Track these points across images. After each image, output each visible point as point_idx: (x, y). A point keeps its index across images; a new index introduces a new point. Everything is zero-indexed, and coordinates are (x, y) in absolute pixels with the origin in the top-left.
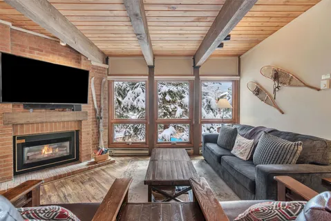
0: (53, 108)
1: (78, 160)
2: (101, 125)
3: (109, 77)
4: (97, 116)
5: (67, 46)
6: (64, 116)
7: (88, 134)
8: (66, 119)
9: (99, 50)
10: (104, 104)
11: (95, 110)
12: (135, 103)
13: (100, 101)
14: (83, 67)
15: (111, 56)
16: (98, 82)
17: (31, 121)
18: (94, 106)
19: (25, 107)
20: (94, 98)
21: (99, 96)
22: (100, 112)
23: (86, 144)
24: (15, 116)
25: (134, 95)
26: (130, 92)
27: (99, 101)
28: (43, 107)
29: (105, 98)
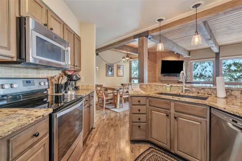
0: (170, 76)
3: (191, 61)
5: (177, 53)
8: (175, 80)
10: (189, 74)
12: (203, 73)
13: (187, 72)
14: (180, 60)
15: (192, 51)
16: (186, 64)
17: (165, 80)
21: (186, 70)
22: (187, 77)
25: (202, 68)
26: (199, 66)
29: (189, 71)
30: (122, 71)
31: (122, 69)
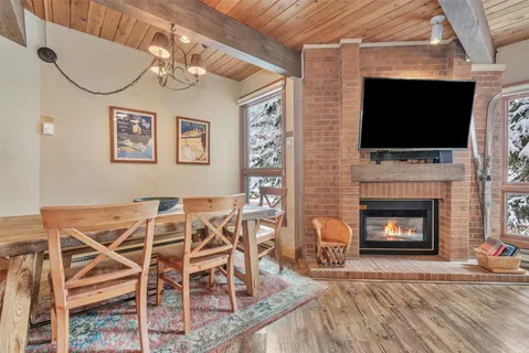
1: (436, 254)
2: (488, 192)
3: (504, 91)
4: (479, 173)
6: (424, 171)
7: (463, 209)
8: (428, 177)
10: (493, 148)
11: (474, 161)
13: (485, 144)
16: (481, 103)
17: (382, 178)
18: (473, 154)
21: (483, 133)
22: (485, 165)
23: (458, 227)
24: (364, 170)
30: (203, 141)
31: (203, 137)
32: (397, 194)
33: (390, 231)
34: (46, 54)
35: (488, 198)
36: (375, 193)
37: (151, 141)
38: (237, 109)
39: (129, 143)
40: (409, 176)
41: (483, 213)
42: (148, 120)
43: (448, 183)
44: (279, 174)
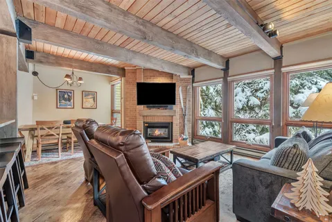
0: (158, 107)
1: (171, 142)
2: (186, 120)
4: (183, 113)
7: (177, 125)
8: (164, 114)
9: (184, 67)
10: (189, 105)
11: (182, 109)
15: (197, 67)
16: (184, 89)
18: (181, 106)
19: (147, 107)
20: (182, 101)
21: (185, 99)
22: (186, 110)
27: (185, 103)
28: (154, 107)
29: (189, 101)
30: (94, 100)
31: (94, 98)
32: (156, 120)
33: (157, 132)
34: (35, 74)
35: (186, 122)
36: (150, 120)
37: (72, 101)
38: (110, 86)
39: (63, 101)
40: (158, 114)
41: (184, 127)
42: (71, 93)
43: (172, 116)
44: (119, 113)
